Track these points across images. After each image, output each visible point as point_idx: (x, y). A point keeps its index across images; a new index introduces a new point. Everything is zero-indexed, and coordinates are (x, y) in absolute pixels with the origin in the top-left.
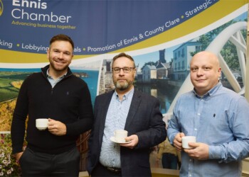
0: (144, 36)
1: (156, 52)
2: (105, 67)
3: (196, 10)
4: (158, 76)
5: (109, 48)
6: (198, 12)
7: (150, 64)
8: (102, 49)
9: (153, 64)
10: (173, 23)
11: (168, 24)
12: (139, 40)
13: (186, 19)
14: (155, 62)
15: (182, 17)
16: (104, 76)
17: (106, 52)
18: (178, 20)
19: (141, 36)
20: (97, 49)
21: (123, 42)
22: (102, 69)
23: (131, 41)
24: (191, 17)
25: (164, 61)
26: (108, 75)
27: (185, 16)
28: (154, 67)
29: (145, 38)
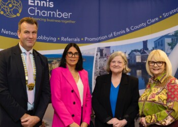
0: (130, 30)
1: (140, 42)
2: (99, 53)
3: (171, 13)
4: (142, 60)
5: (102, 38)
6: (173, 14)
7: (135, 51)
8: (97, 39)
9: (138, 51)
10: (153, 21)
11: (149, 22)
12: (127, 33)
13: (163, 18)
14: (139, 49)
15: (161, 17)
16: (98, 60)
17: (99, 41)
18: (157, 19)
19: (128, 30)
20: (92, 39)
21: (113, 34)
22: (97, 55)
23: (119, 33)
24: (167, 17)
25: (147, 49)
26: (102, 59)
27: (163, 16)
28: (139, 53)
29: (131, 31)
